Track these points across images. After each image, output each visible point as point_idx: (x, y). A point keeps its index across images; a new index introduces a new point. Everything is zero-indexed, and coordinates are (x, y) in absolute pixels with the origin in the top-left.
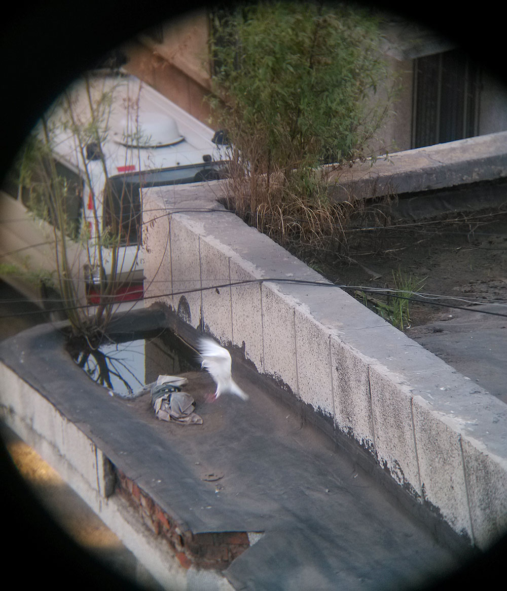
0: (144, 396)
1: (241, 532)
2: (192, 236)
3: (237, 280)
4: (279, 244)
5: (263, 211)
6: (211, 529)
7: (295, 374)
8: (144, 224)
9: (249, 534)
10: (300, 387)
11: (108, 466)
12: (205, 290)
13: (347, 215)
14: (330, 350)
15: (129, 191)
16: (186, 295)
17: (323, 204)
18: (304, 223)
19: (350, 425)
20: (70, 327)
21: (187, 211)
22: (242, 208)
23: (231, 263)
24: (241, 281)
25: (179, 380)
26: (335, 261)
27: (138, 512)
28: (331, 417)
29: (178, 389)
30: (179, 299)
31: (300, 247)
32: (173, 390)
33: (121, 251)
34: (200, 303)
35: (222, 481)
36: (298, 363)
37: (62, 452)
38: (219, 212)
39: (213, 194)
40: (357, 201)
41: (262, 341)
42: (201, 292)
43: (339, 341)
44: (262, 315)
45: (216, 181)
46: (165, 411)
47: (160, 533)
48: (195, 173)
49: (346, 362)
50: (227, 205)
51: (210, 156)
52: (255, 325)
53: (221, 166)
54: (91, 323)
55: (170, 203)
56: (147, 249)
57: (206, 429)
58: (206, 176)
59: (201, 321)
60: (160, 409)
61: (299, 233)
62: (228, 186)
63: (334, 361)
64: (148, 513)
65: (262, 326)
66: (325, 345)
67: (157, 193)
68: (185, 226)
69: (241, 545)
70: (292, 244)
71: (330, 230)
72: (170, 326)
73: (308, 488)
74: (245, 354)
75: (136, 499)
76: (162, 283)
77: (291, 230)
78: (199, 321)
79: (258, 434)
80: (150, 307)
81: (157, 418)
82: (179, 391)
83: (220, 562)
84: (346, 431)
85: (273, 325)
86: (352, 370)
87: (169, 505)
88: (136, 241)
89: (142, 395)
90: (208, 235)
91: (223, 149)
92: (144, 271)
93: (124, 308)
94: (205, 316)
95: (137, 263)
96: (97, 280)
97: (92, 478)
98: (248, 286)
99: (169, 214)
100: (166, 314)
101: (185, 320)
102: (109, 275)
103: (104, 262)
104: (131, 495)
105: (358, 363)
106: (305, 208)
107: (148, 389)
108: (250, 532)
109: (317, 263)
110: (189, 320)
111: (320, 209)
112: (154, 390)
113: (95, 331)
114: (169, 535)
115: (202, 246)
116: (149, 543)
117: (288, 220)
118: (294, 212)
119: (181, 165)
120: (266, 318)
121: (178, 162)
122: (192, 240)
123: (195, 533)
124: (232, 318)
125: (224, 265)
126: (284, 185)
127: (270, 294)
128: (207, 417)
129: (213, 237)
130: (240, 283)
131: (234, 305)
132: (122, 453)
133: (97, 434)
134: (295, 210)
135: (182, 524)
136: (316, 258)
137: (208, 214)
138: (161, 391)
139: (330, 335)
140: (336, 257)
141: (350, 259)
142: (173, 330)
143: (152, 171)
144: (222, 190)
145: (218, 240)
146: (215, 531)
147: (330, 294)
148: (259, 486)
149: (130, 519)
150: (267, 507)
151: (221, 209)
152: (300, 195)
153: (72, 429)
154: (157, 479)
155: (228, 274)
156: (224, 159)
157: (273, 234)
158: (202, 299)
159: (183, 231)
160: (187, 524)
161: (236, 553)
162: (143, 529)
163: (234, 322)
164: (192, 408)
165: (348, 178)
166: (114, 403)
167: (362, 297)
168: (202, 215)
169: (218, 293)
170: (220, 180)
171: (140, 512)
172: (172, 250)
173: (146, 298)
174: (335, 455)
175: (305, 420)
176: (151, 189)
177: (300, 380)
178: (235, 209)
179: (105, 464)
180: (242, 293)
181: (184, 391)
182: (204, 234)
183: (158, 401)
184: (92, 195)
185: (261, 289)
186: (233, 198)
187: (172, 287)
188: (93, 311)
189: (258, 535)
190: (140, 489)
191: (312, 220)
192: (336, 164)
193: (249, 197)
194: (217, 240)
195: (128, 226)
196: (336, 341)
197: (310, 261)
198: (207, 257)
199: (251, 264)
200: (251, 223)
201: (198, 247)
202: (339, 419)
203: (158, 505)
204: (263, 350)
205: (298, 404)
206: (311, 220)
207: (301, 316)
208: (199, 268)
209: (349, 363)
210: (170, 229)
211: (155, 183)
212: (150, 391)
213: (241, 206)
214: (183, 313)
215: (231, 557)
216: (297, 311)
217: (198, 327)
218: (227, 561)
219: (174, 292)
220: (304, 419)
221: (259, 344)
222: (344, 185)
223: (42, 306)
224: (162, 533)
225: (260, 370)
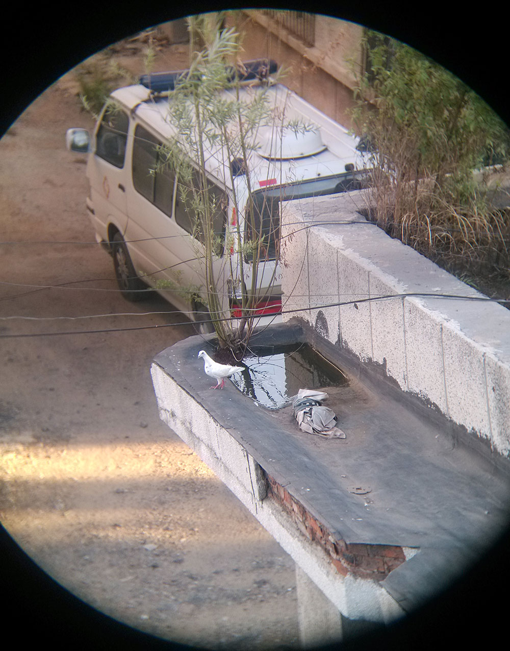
0: (286, 408)
1: (395, 546)
2: (330, 250)
3: (377, 295)
4: (425, 257)
5: (409, 221)
6: (364, 541)
7: (444, 393)
8: (283, 238)
9: (404, 549)
10: (450, 406)
11: (259, 472)
12: (343, 305)
13: (509, 222)
14: (484, 368)
15: (269, 205)
16: (323, 310)
17: (480, 212)
18: (455, 234)
20: (217, 339)
21: (325, 224)
22: (385, 219)
23: (370, 278)
24: (381, 296)
25: (320, 395)
26: (491, 274)
27: (291, 517)
28: (487, 439)
29: (319, 403)
30: (317, 313)
31: (449, 258)
32: (314, 403)
33: (261, 266)
34: (338, 319)
35: (370, 495)
36: (447, 382)
37: (218, 456)
38: (359, 224)
39: (353, 205)
41: (405, 358)
42: (339, 307)
43: (496, 360)
44: (405, 331)
45: (358, 191)
46: (307, 423)
47: (314, 540)
48: (336, 184)
49: (504, 382)
50: (368, 216)
51: (352, 165)
52: (397, 341)
53: (364, 175)
54: (234, 336)
55: (309, 216)
56: (285, 264)
57: (349, 443)
58: (347, 186)
59: (339, 336)
60: (303, 421)
61: (449, 244)
62: (371, 195)
63: (490, 381)
64: (301, 520)
65: (405, 342)
66: (478, 364)
67: (296, 206)
68: (323, 240)
69: (396, 559)
70: (440, 256)
71: (487, 239)
72: (308, 341)
73: (465, 509)
74: (387, 370)
75: (288, 505)
76: (299, 298)
77: (439, 241)
78: (337, 337)
79: (406, 452)
80: (289, 321)
81: (301, 429)
82: (320, 405)
83: (377, 573)
84: (506, 453)
85: (417, 342)
87: (320, 513)
88: (274, 256)
89: (284, 407)
90: (347, 248)
91: (368, 156)
92: (282, 286)
93: (263, 322)
94: (343, 331)
95: (275, 279)
96: (239, 295)
97: (247, 482)
98: (389, 301)
99: (307, 227)
100: (304, 329)
101: (323, 335)
102: (250, 290)
103: (245, 277)
104: (283, 500)
106: (458, 216)
107: (290, 402)
108: (405, 547)
109: (469, 276)
110: (327, 336)
111: (476, 217)
112: (295, 403)
113: (239, 343)
114: (323, 542)
115: (340, 260)
116: (304, 548)
117: (437, 230)
118: (444, 221)
119: (322, 176)
120: (409, 334)
121: (318, 173)
122: (330, 254)
123: (348, 542)
124: (371, 334)
125: (363, 279)
126: (434, 192)
127: (413, 309)
128: (349, 431)
129: (352, 250)
130: (380, 298)
131: (373, 321)
132: (270, 460)
133: (247, 441)
134: (445, 219)
135: (334, 533)
136: (468, 271)
137: (348, 226)
138: (302, 405)
139: (485, 353)
140: (493, 269)
142: (312, 345)
143: (294, 184)
144: (364, 201)
145: (358, 254)
146: (368, 542)
147: (485, 309)
148: (410, 503)
149: (285, 523)
150: (420, 525)
151: (361, 221)
152: (454, 202)
153: (225, 434)
154: (305, 488)
155: (367, 288)
156: (368, 167)
157: (418, 246)
158: (340, 315)
159: (321, 244)
160: (339, 533)
161: (392, 565)
162: (297, 534)
163: (374, 338)
164: (334, 422)
166: (259, 413)
168: (340, 228)
169: (357, 308)
170: (362, 190)
171: (293, 517)
172: (310, 264)
173: (284, 312)
174: (494, 478)
175: (458, 441)
177: (449, 399)
178: (377, 220)
179: (256, 469)
180: (382, 308)
181: (325, 406)
182: (343, 248)
183: (300, 414)
184: (236, 211)
185: (403, 305)
186: (376, 208)
187: (309, 302)
188: (236, 324)
189: (413, 550)
190: (291, 495)
191: (465, 229)
192: (498, 166)
193: (393, 207)
194: (356, 253)
195: (268, 241)
196: (492, 360)
197: (461, 274)
198: (345, 271)
199: (392, 278)
200: (395, 234)
201: (336, 261)
202: (498, 442)
203: (309, 511)
204: (406, 368)
205: (449, 424)
206: (463, 230)
207: (450, 333)
208: (337, 283)
209: (508, 383)
210: (307, 243)
211: (295, 196)
212: (292, 404)
213: (384, 216)
214: (321, 328)
215: (387, 569)
216: (445, 327)
217: (336, 342)
218: (384, 573)
219: (311, 307)
220: (456, 439)
221: (402, 361)
222: (507, 189)
223: (192, 318)
224: (316, 540)
225: (404, 388)
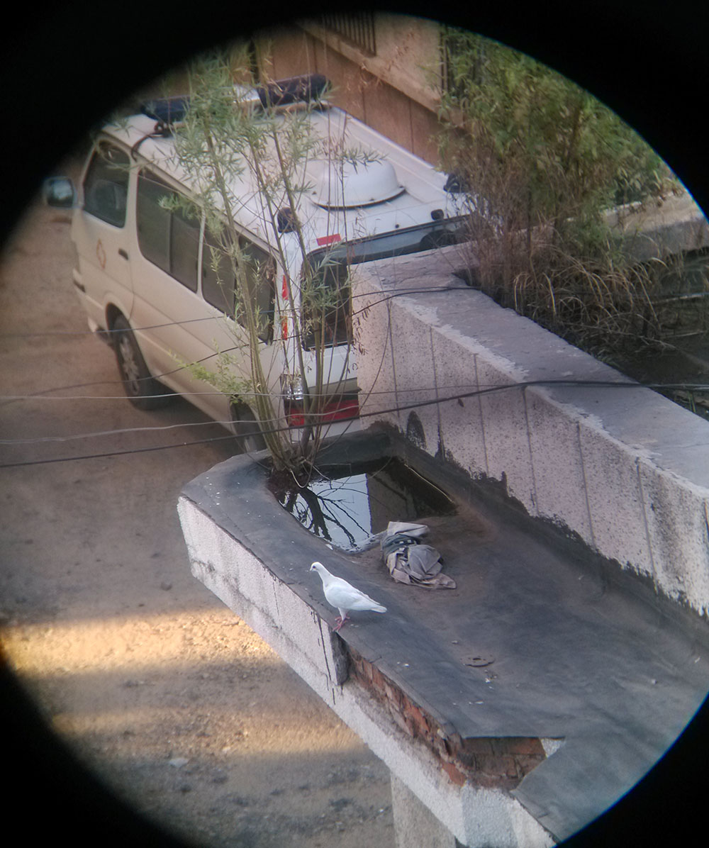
0: (372, 550)
1: (530, 738)
2: (421, 328)
3: (489, 386)
4: (550, 330)
5: (523, 284)
6: (486, 733)
7: (586, 516)
8: (355, 314)
9: (542, 741)
10: (596, 534)
11: (337, 643)
12: (442, 403)
13: (656, 278)
14: (639, 479)
16: (416, 410)
17: (616, 266)
18: (586, 297)
19: (681, 588)
20: (271, 458)
21: (411, 292)
22: (491, 282)
23: (478, 363)
24: (494, 387)
25: (417, 529)
26: (638, 349)
27: (384, 706)
28: (648, 577)
29: (417, 540)
30: (408, 415)
31: (582, 331)
32: (410, 541)
33: (327, 353)
34: (437, 421)
35: (493, 667)
36: (590, 501)
37: (278, 624)
38: (457, 290)
39: (447, 265)
40: (671, 256)
41: (531, 472)
42: (438, 406)
43: (653, 466)
44: (529, 434)
45: (451, 246)
46: (402, 570)
47: (417, 736)
48: (421, 238)
49: (666, 496)
50: (468, 279)
51: (441, 211)
52: (519, 448)
53: (458, 224)
54: (295, 452)
55: (389, 283)
56: (360, 349)
57: (461, 595)
58: (437, 241)
59: (440, 445)
60: (395, 568)
61: (580, 312)
62: (469, 252)
63: (648, 496)
64: (398, 709)
65: (530, 449)
66: (630, 473)
67: (370, 270)
68: (411, 315)
69: (532, 756)
70: (568, 329)
71: (628, 303)
72: (397, 454)
73: (624, 678)
74: (508, 490)
75: (378, 688)
76: (382, 395)
77: (566, 308)
78: (437, 446)
79: (539, 602)
80: (370, 428)
81: (393, 579)
82: (418, 543)
83: (506, 778)
84: (675, 596)
85: (546, 448)
86: (677, 508)
87: (424, 697)
88: (345, 339)
89: (369, 548)
90: (443, 324)
91: (461, 199)
92: (358, 380)
93: (334, 431)
94: (445, 438)
95: (348, 370)
96: (299, 393)
97: (319, 659)
98: (505, 394)
99: (388, 298)
100: (391, 438)
101: (417, 445)
102: (313, 387)
103: (306, 370)
104: (371, 682)
105: (686, 497)
106: (588, 274)
107: (377, 541)
108: (544, 738)
109: (609, 353)
110: (423, 446)
111: (612, 274)
112: (384, 542)
113: (302, 462)
114: (429, 739)
115: (435, 341)
116: (403, 749)
117: (561, 294)
118: (570, 281)
119: (400, 228)
120: (535, 438)
121: (398, 223)
122: (421, 333)
123: (464, 737)
124: (484, 439)
125: (467, 365)
126: (554, 243)
127: (539, 403)
128: (460, 578)
129: (450, 327)
130: (493, 390)
131: (486, 422)
134: (571, 278)
135: (445, 724)
136: (608, 346)
137: (443, 294)
138: (394, 544)
139: (638, 458)
140: (640, 342)
141: (663, 344)
142: (403, 460)
143: (364, 240)
144: (461, 259)
145: (458, 331)
146: (493, 735)
147: (634, 398)
148: (548, 674)
149: (374, 715)
150: (564, 705)
151: (460, 286)
152: (581, 255)
153: (286, 592)
154: (403, 662)
155: (474, 378)
156: (464, 212)
157: (539, 316)
158: (439, 415)
159: (408, 320)
160: (451, 724)
161: (527, 766)
162: (392, 729)
163: (488, 446)
164: (439, 566)
165: (655, 223)
166: (334, 560)
167: (687, 400)
168: (433, 297)
169: (462, 405)
170: (457, 245)
171: (387, 706)
172: (394, 349)
173: (362, 416)
174: (661, 631)
175: (609, 583)
176: (361, 265)
177: (594, 525)
178: (480, 284)
179: (332, 640)
180: (497, 404)
181: (426, 544)
182: (438, 324)
183: (392, 557)
184: (287, 280)
185: (524, 397)
186: (478, 268)
187: (397, 400)
188: (297, 435)
189: (556, 742)
190: (382, 674)
191: (599, 290)
192: (635, 204)
193: (500, 265)
194: (456, 331)
195: (334, 319)
196: (648, 467)
197: (598, 351)
198: (443, 356)
199: (507, 361)
200: (506, 303)
201: (429, 342)
202: (664, 580)
203: (409, 697)
204: (534, 484)
205: (596, 560)
206: (597, 291)
207: (590, 433)
208: (433, 371)
209: (672, 497)
210: (390, 319)
212: (379, 543)
213: (489, 279)
214: (415, 436)
215: (520, 771)
216: (582, 425)
217: (437, 454)
218: (516, 777)
219: (400, 407)
220: (606, 580)
221: (528, 476)
222: (650, 233)
223: (234, 430)
224: (419, 736)
225: (532, 512)
